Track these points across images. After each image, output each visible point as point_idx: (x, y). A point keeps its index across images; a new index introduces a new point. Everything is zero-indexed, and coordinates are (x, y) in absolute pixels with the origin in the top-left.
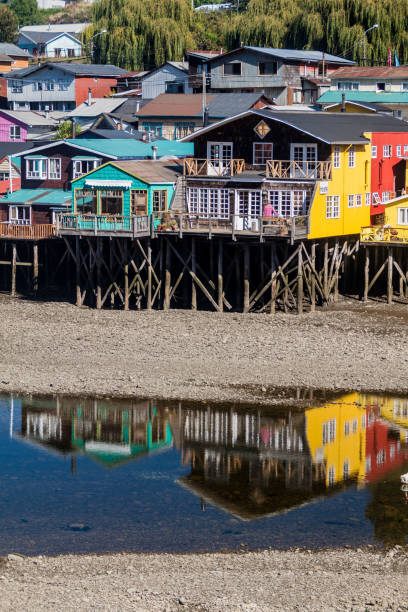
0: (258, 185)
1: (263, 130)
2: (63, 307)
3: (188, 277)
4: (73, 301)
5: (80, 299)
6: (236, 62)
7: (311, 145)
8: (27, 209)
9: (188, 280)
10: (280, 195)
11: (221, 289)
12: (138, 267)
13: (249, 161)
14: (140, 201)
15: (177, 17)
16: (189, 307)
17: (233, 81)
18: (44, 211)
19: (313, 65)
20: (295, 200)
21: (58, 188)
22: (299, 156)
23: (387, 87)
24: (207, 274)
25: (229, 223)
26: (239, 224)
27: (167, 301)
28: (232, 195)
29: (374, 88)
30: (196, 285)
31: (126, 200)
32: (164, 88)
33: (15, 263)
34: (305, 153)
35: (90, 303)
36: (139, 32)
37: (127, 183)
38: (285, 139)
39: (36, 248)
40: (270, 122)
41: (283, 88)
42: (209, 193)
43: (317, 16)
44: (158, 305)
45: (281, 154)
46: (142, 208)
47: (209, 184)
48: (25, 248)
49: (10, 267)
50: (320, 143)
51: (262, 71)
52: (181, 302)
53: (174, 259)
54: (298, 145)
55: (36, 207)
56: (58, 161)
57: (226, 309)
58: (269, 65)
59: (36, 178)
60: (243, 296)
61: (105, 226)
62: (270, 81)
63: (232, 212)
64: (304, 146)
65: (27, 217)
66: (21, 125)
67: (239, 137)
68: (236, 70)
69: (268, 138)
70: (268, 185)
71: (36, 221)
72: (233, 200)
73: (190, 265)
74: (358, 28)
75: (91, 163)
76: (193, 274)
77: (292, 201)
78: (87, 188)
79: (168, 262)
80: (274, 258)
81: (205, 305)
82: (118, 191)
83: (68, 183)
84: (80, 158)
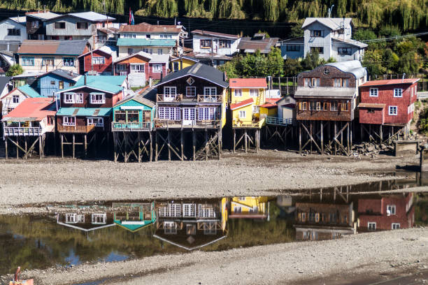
0: (194, 106)
1: (191, 81)
2: (106, 162)
3: (166, 146)
4: (112, 159)
5: (116, 159)
6: (63, 21)
7: (213, 88)
8: (73, 118)
9: (166, 147)
10: (204, 110)
11: (182, 151)
12: (145, 143)
13: (184, 94)
14: (147, 115)
16: (168, 159)
17: (60, 32)
18: (83, 120)
20: (211, 111)
21: (81, 107)
22: (208, 92)
23: (152, 37)
24: (176, 144)
25: (180, 123)
26: (185, 124)
27: (157, 157)
28: (182, 111)
29: (144, 37)
30: (171, 150)
31: (140, 115)
32: (7, 32)
33: (74, 143)
34: (210, 90)
35: (121, 160)
38: (201, 85)
39: (85, 136)
40: (195, 78)
41: (91, 36)
42: (164, 109)
44: (154, 160)
46: (149, 118)
47: (165, 105)
48: (80, 137)
49: (72, 145)
50: (218, 87)
51: (79, 27)
52: (163, 157)
53: (159, 139)
54: (207, 88)
55: (78, 117)
56: (81, 95)
57: (185, 160)
58: (83, 24)
59: (70, 103)
60: (193, 153)
61: (132, 127)
62: (83, 32)
63: (182, 118)
64: (210, 88)
65: (73, 121)
67: (180, 85)
69: (193, 85)
70: (198, 106)
71: (78, 124)
72: (182, 112)
73: (167, 141)
75: (101, 96)
76: (169, 145)
77: (209, 112)
78: (121, 109)
79: (156, 140)
81: (175, 158)
82: (136, 111)
83: (88, 105)
84: (95, 94)
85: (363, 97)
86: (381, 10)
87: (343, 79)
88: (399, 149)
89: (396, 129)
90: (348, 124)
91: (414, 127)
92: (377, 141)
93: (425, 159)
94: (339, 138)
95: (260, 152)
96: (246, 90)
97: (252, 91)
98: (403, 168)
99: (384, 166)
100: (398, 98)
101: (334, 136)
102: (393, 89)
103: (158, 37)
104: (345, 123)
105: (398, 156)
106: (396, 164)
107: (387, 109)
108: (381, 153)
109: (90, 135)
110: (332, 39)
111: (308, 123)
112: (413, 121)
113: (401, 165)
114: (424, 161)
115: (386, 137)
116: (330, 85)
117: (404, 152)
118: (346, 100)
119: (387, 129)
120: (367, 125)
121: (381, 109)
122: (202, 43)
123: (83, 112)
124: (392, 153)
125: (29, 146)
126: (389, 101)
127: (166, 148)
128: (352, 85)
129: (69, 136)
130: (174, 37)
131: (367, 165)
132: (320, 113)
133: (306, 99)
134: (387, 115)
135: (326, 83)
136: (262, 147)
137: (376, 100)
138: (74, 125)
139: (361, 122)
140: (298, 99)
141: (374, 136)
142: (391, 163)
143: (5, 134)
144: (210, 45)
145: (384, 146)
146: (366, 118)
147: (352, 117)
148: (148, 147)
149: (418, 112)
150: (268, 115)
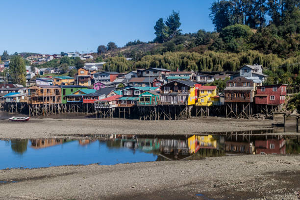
0: (176, 95)
1: (176, 84)
2: (137, 120)
3: (163, 113)
4: (139, 119)
5: (140, 118)
6: (148, 71)
8: (126, 101)
10: (181, 97)
11: (170, 115)
13: (173, 90)
14: (153, 99)
15: (124, 62)
16: (163, 119)
18: (130, 101)
19: (164, 71)
20: (184, 98)
22: (183, 89)
24: (167, 112)
26: (172, 103)
27: (159, 118)
29: (178, 76)
30: (165, 115)
31: (151, 98)
32: (131, 77)
35: (143, 119)
36: (115, 65)
37: (151, 95)
38: (181, 86)
40: (177, 83)
41: (159, 76)
42: (163, 97)
43: (158, 61)
44: (157, 119)
45: (180, 89)
46: (154, 100)
47: (165, 95)
48: (127, 109)
49: (124, 113)
50: (188, 86)
52: (162, 118)
53: (160, 110)
54: (183, 87)
55: (128, 101)
56: (131, 91)
57: (171, 120)
58: (155, 72)
59: (126, 95)
60: (175, 117)
61: (146, 104)
62: (156, 75)
63: (171, 100)
64: (185, 87)
66: (104, 85)
67: (171, 86)
68: (148, 73)
69: (177, 86)
70: (178, 95)
71: (128, 103)
72: (171, 98)
73: (163, 111)
74: (167, 64)
75: (138, 92)
78: (142, 96)
80: (181, 109)
81: (167, 119)
82: (149, 97)
83: (133, 96)
84: (136, 91)
85: (258, 91)
86: (278, 65)
87: (247, 83)
88: (275, 116)
89: (274, 107)
90: (249, 104)
91: (285, 107)
92: (265, 113)
93: (287, 120)
94: (245, 111)
95: (209, 117)
96: (206, 91)
97: (208, 91)
98: (275, 125)
99: (266, 123)
100: (275, 92)
101: (242, 110)
102: (272, 87)
103: (183, 76)
104: (248, 103)
105: (274, 120)
106: (272, 123)
107: (269, 97)
108: (266, 118)
109: (131, 108)
110: (252, 73)
111: (230, 103)
112: (284, 104)
113: (274, 123)
114: (286, 121)
115: (269, 111)
116: (242, 86)
117: (278, 118)
118: (249, 92)
119: (270, 107)
120: (260, 105)
121: (266, 97)
122: (201, 78)
123: (131, 98)
124: (272, 118)
125: (106, 112)
126: (271, 93)
127: (163, 114)
128: (252, 86)
129: (122, 109)
130: (190, 76)
131: (257, 123)
132: (236, 99)
133: (230, 92)
134: (269, 100)
135: (239, 85)
136: (210, 115)
137: (264, 93)
138: (126, 104)
139: (256, 103)
140: (226, 92)
141: (263, 110)
142: (270, 122)
143: (95, 107)
144: (204, 79)
145: (268, 115)
146: (258, 101)
147: (252, 101)
148: (154, 113)
149: (288, 100)
150: (215, 101)
